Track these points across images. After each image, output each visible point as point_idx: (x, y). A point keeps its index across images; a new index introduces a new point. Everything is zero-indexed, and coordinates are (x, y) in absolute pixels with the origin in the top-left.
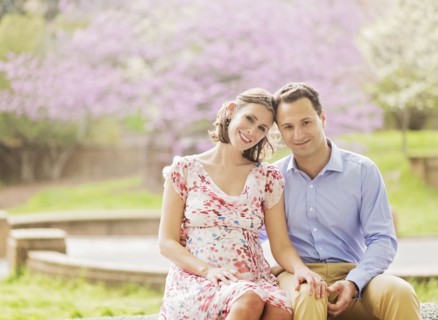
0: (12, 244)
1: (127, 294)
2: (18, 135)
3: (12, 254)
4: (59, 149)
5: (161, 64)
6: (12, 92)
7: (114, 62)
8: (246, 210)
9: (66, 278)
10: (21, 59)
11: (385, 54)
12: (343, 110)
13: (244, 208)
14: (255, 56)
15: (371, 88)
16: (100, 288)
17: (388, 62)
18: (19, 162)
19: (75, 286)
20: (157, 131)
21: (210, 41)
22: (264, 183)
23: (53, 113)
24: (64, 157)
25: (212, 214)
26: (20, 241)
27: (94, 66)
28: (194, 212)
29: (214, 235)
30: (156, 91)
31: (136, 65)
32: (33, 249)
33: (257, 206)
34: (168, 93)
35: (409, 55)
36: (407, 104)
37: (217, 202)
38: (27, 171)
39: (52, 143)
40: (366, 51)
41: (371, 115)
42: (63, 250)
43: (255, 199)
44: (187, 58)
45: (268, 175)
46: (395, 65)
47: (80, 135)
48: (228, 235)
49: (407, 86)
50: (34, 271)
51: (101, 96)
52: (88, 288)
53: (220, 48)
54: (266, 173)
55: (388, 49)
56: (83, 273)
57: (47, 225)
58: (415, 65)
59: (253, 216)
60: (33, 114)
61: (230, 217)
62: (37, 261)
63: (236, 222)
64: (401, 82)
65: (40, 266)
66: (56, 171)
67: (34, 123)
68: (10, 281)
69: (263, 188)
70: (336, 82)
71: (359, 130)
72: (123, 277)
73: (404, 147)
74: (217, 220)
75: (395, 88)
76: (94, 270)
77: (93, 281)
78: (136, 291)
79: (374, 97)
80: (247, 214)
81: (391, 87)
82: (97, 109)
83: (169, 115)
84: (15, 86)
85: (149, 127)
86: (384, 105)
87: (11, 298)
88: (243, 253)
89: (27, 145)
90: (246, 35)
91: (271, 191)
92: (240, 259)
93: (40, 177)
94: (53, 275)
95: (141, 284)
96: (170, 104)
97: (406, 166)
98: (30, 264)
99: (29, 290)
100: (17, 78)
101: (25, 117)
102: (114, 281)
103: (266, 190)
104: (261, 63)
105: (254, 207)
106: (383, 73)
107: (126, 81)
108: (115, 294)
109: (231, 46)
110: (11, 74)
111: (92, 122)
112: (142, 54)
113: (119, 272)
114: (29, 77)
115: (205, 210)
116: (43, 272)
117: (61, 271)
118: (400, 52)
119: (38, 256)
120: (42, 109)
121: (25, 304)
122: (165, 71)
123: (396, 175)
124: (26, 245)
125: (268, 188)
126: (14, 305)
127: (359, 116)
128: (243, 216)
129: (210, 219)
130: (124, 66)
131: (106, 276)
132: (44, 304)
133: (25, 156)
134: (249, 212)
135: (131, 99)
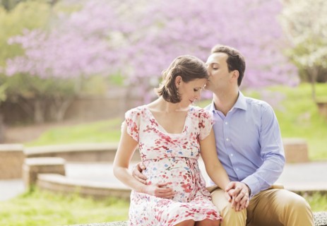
0: (26, 169)
1: (109, 204)
2: (32, 89)
3: (26, 176)
4: (62, 99)
5: (135, 36)
6: (27, 58)
7: (100, 35)
8: (186, 143)
9: (66, 193)
10: (33, 34)
11: (299, 27)
12: (268, 68)
13: (185, 141)
14: (203, 29)
15: (289, 52)
16: (89, 201)
17: (302, 33)
18: (33, 109)
19: (72, 200)
20: (132, 86)
21: (170, 19)
22: (198, 122)
23: (57, 72)
24: (66, 104)
25: (162, 149)
26: (32, 167)
27: (86, 39)
28: (149, 150)
29: (166, 166)
30: (131, 56)
31: (117, 37)
32: (41, 172)
33: (194, 139)
34: (141, 57)
35: (316, 28)
36: (314, 63)
37: (164, 140)
38: (39, 115)
39: (57, 95)
40: (285, 25)
41: (289, 72)
42: (63, 173)
43: (192, 134)
44: (154, 32)
45: (199, 117)
46: (307, 35)
47: (77, 89)
48: (176, 165)
49: (315, 51)
50: (42, 189)
51: (91, 60)
52: (81, 201)
53: (178, 24)
54: (198, 115)
55: (301, 23)
56: (78, 190)
57: (53, 155)
58: (321, 35)
59: (192, 147)
60: (42, 74)
61: (175, 150)
62: (43, 181)
63: (181, 153)
64: (311, 47)
65: (47, 185)
66: (60, 115)
67: (44, 80)
68: (25, 196)
69: (197, 126)
70: (263, 48)
71: (281, 83)
72: (106, 193)
73: (313, 94)
74: (167, 153)
75: (307, 52)
76: (86, 188)
77: (84, 195)
78: (115, 202)
79: (291, 59)
80: (188, 146)
81: (303, 51)
82: (88, 70)
83: (141, 73)
84: (29, 53)
85: (126, 83)
86: (298, 64)
87: (25, 209)
88: (188, 178)
89: (38, 96)
90: (197, 14)
91: (204, 127)
92: (186, 183)
93: (48, 119)
94: (56, 192)
95: (120, 198)
96: (141, 65)
97: (315, 109)
98: (39, 183)
99: (38, 202)
100: (30, 48)
101: (36, 76)
102: (100, 196)
103: (200, 127)
104: (208, 35)
105: (192, 140)
106: (297, 41)
107: (110, 49)
108: (101, 205)
109: (186, 23)
110: (25, 45)
111: (85, 79)
112: (121, 29)
113: (103, 189)
114: (39, 47)
115: (157, 147)
116: (49, 190)
117: (61, 189)
118: (310, 25)
119: (45, 178)
120: (49, 70)
121: (35, 212)
122: (138, 41)
123: (308, 115)
124: (36, 170)
125: (201, 125)
126: (27, 214)
127: (280, 73)
128: (185, 147)
129: (161, 153)
130: (108, 38)
131: (94, 192)
132: (49, 213)
133: (37, 104)
134: (189, 144)
135: (113, 62)
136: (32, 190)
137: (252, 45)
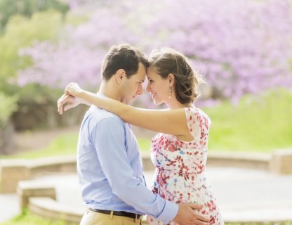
0: (20, 192)
9: (52, 220)
26: (24, 191)
42: (54, 197)
50: (33, 213)
62: (34, 205)
68: (18, 219)
94: (44, 217)
98: (31, 208)
116: (39, 215)
124: (29, 194)
136: (24, 214)
137: (252, 54)
